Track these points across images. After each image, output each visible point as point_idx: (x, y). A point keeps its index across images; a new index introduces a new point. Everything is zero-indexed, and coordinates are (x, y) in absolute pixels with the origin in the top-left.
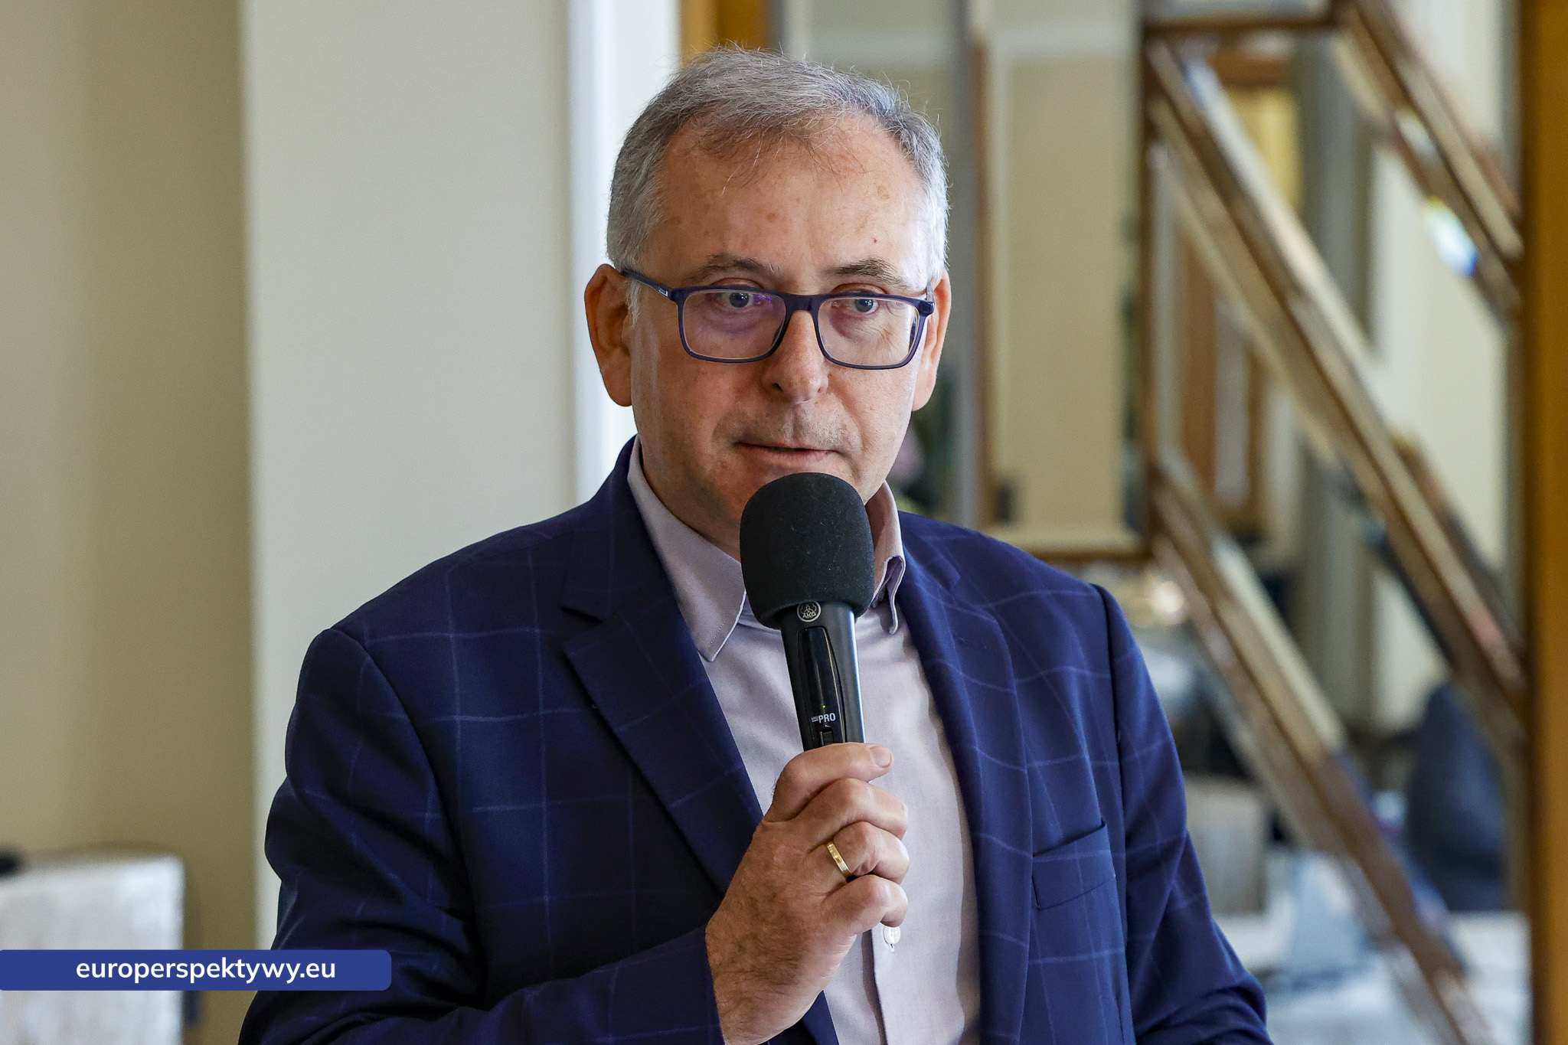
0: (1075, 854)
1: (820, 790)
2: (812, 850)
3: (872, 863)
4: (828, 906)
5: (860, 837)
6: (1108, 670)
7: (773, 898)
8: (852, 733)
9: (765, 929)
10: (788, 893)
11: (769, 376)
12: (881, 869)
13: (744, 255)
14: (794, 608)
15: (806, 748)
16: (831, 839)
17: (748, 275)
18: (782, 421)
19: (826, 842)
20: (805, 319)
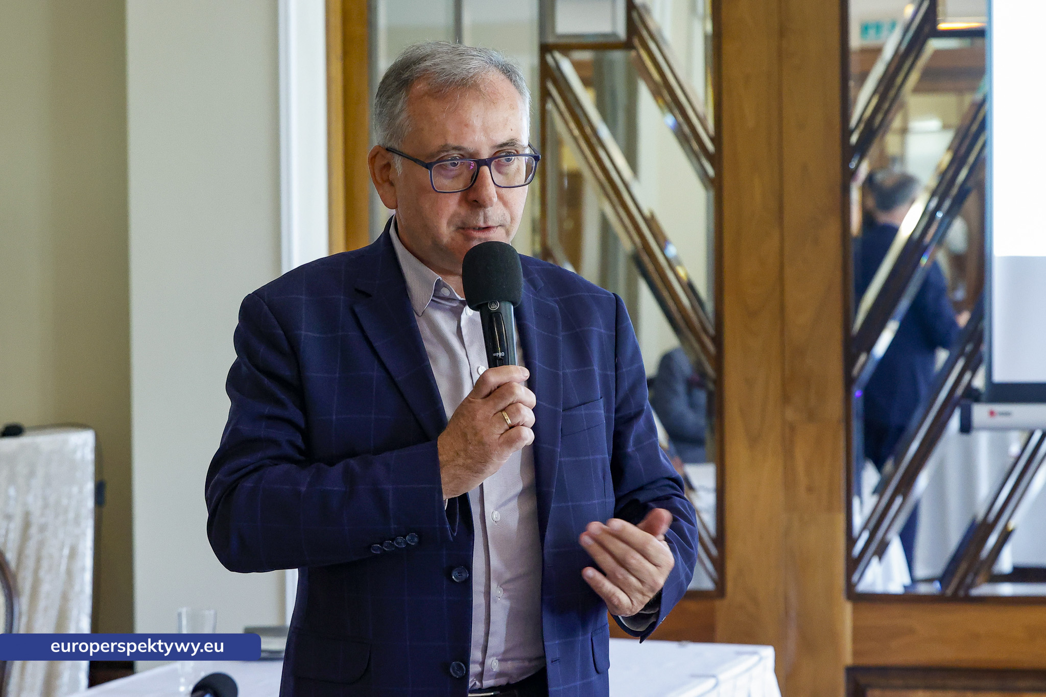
0: (583, 411)
1: (498, 387)
2: (495, 414)
3: (522, 422)
4: (502, 440)
5: (518, 410)
6: (614, 331)
7: (476, 434)
8: (511, 361)
9: (471, 448)
10: (484, 433)
11: (472, 196)
12: (525, 424)
13: (456, 144)
14: (487, 304)
15: (490, 367)
16: (504, 410)
17: (458, 152)
18: (478, 215)
19: (502, 411)
20: (486, 169)
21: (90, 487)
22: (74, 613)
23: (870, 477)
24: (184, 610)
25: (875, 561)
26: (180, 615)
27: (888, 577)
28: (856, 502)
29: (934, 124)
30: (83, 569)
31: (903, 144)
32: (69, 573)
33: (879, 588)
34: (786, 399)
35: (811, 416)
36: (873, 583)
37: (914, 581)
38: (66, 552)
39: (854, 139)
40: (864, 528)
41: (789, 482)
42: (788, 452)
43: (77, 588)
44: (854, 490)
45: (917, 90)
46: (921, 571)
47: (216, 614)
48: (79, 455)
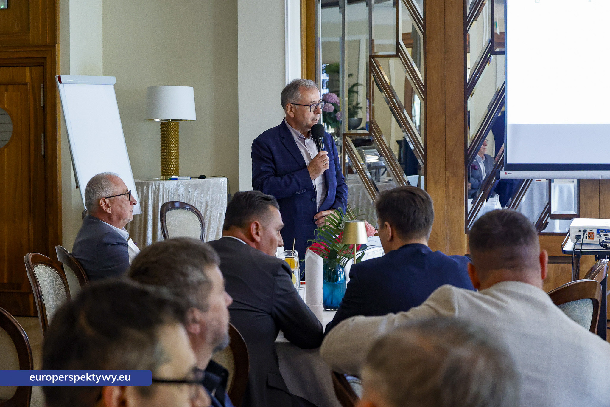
1: (323, 155)
2: (321, 162)
3: (327, 163)
4: (324, 167)
7: (318, 166)
9: (316, 169)
21: (226, 195)
32: (219, 221)
34: (446, 169)
35: (454, 175)
38: (219, 215)
41: (447, 197)
42: (447, 186)
48: (223, 185)
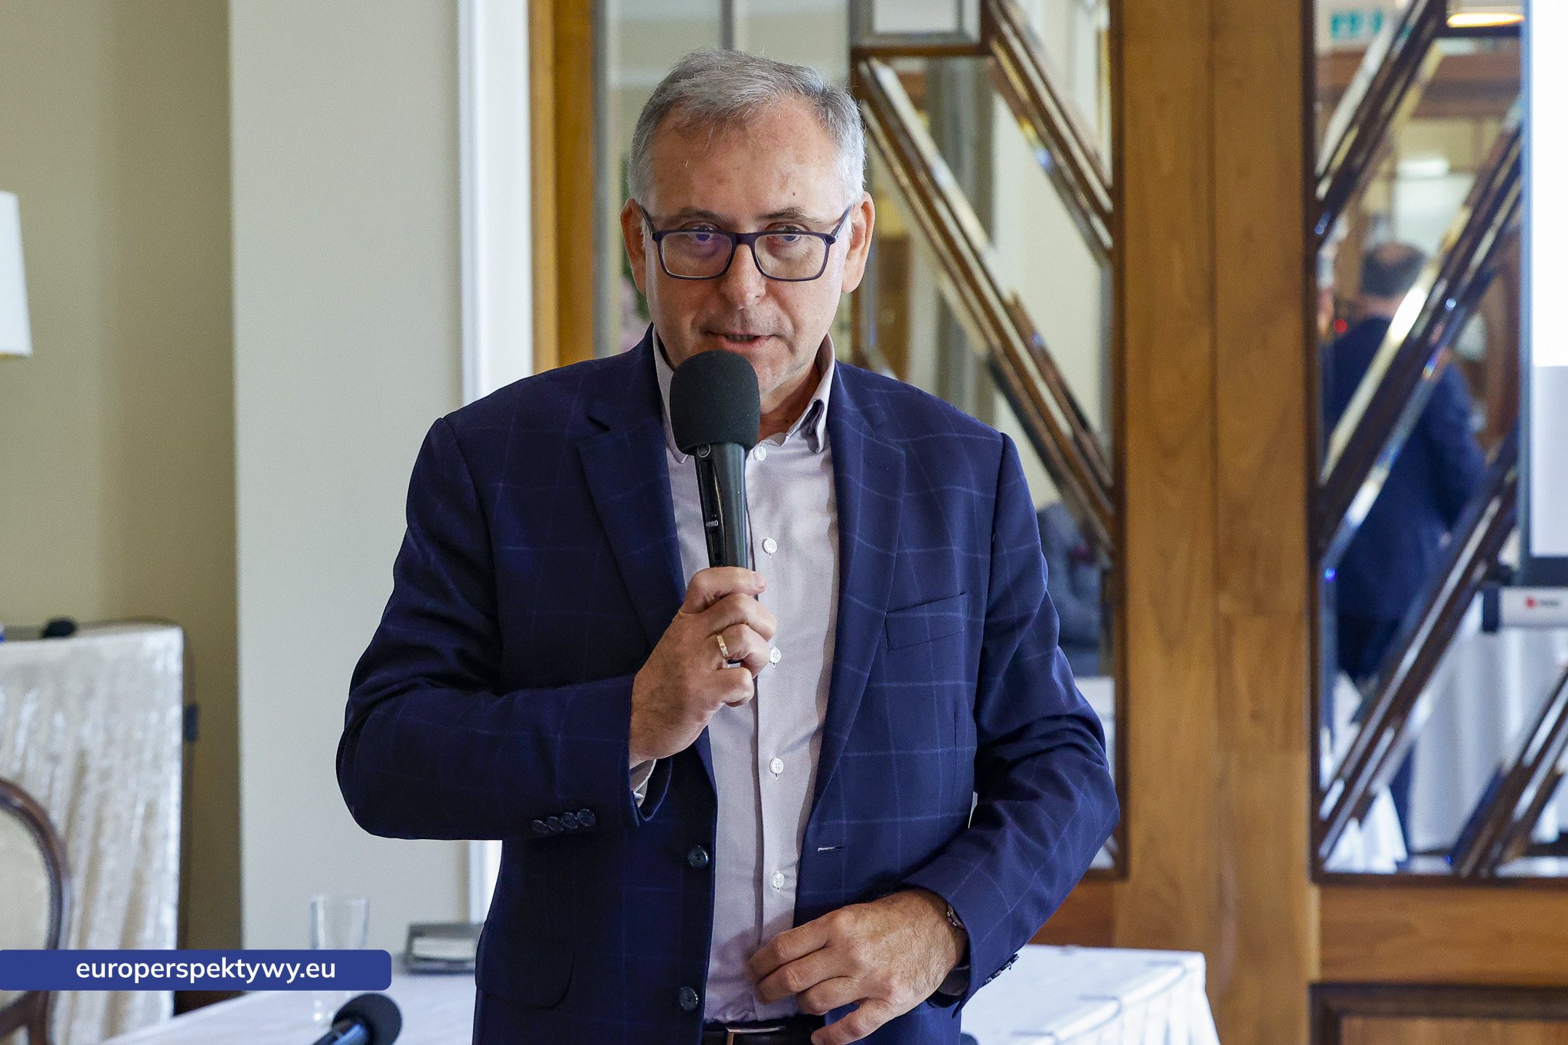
0: (926, 613)
1: (718, 597)
2: (707, 638)
3: (745, 654)
4: (712, 679)
5: (740, 634)
6: (995, 490)
11: (721, 289)
13: (702, 208)
16: (721, 631)
18: (733, 317)
19: (717, 633)
20: (746, 250)
21: (175, 713)
22: (152, 902)
23: (1346, 697)
24: (320, 899)
25: (1353, 826)
26: (314, 906)
27: (1372, 848)
28: (1325, 737)
29: (1436, 166)
30: (166, 836)
31: (1390, 196)
32: (145, 841)
33: (1359, 865)
34: (1219, 581)
35: (1258, 606)
36: (1351, 859)
37: (1411, 852)
38: (140, 810)
39: (1323, 190)
40: (1338, 775)
43: (156, 864)
44: (1322, 718)
45: (1418, 115)
46: (1422, 839)
47: (368, 906)
48: (159, 665)
